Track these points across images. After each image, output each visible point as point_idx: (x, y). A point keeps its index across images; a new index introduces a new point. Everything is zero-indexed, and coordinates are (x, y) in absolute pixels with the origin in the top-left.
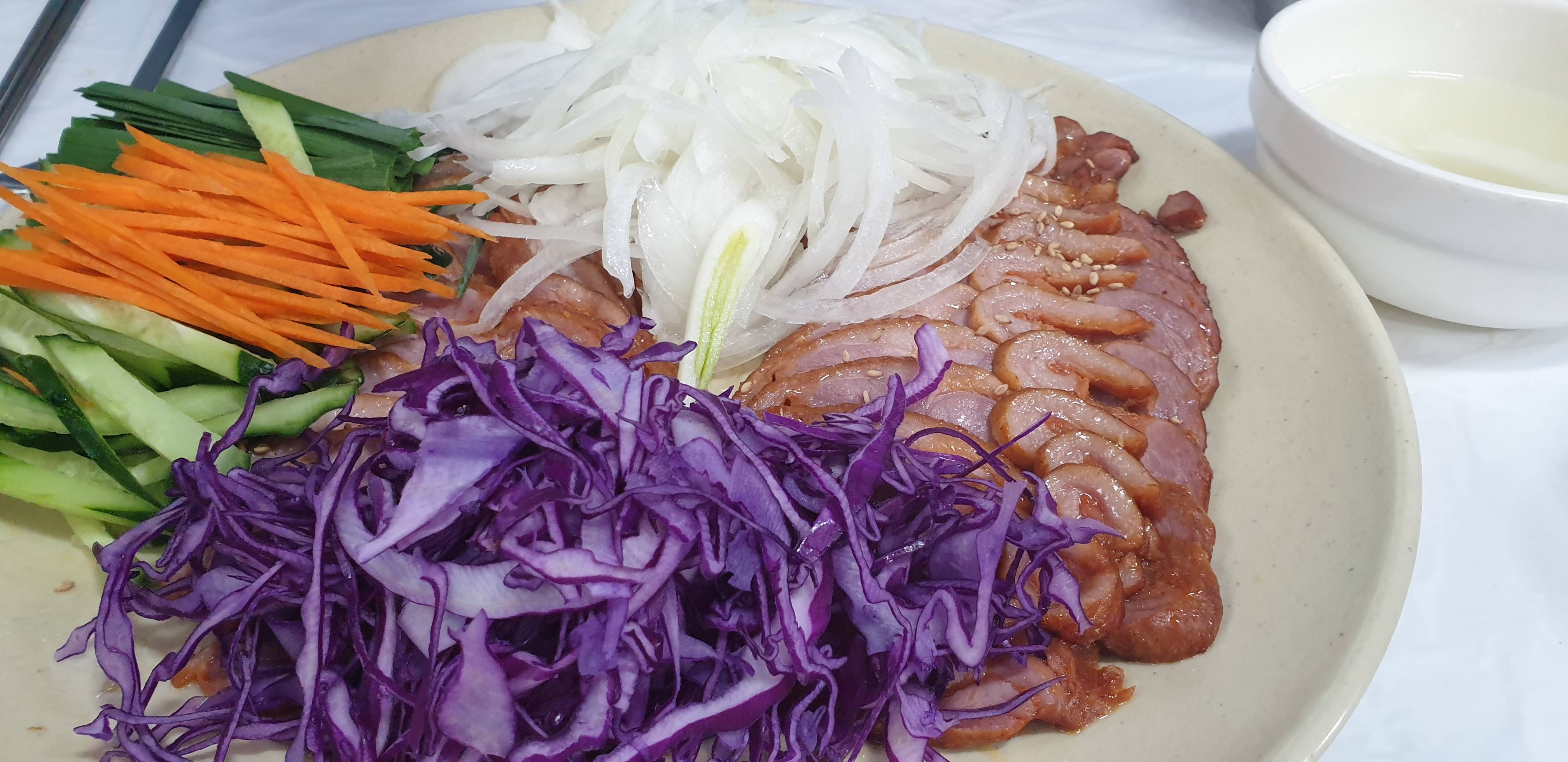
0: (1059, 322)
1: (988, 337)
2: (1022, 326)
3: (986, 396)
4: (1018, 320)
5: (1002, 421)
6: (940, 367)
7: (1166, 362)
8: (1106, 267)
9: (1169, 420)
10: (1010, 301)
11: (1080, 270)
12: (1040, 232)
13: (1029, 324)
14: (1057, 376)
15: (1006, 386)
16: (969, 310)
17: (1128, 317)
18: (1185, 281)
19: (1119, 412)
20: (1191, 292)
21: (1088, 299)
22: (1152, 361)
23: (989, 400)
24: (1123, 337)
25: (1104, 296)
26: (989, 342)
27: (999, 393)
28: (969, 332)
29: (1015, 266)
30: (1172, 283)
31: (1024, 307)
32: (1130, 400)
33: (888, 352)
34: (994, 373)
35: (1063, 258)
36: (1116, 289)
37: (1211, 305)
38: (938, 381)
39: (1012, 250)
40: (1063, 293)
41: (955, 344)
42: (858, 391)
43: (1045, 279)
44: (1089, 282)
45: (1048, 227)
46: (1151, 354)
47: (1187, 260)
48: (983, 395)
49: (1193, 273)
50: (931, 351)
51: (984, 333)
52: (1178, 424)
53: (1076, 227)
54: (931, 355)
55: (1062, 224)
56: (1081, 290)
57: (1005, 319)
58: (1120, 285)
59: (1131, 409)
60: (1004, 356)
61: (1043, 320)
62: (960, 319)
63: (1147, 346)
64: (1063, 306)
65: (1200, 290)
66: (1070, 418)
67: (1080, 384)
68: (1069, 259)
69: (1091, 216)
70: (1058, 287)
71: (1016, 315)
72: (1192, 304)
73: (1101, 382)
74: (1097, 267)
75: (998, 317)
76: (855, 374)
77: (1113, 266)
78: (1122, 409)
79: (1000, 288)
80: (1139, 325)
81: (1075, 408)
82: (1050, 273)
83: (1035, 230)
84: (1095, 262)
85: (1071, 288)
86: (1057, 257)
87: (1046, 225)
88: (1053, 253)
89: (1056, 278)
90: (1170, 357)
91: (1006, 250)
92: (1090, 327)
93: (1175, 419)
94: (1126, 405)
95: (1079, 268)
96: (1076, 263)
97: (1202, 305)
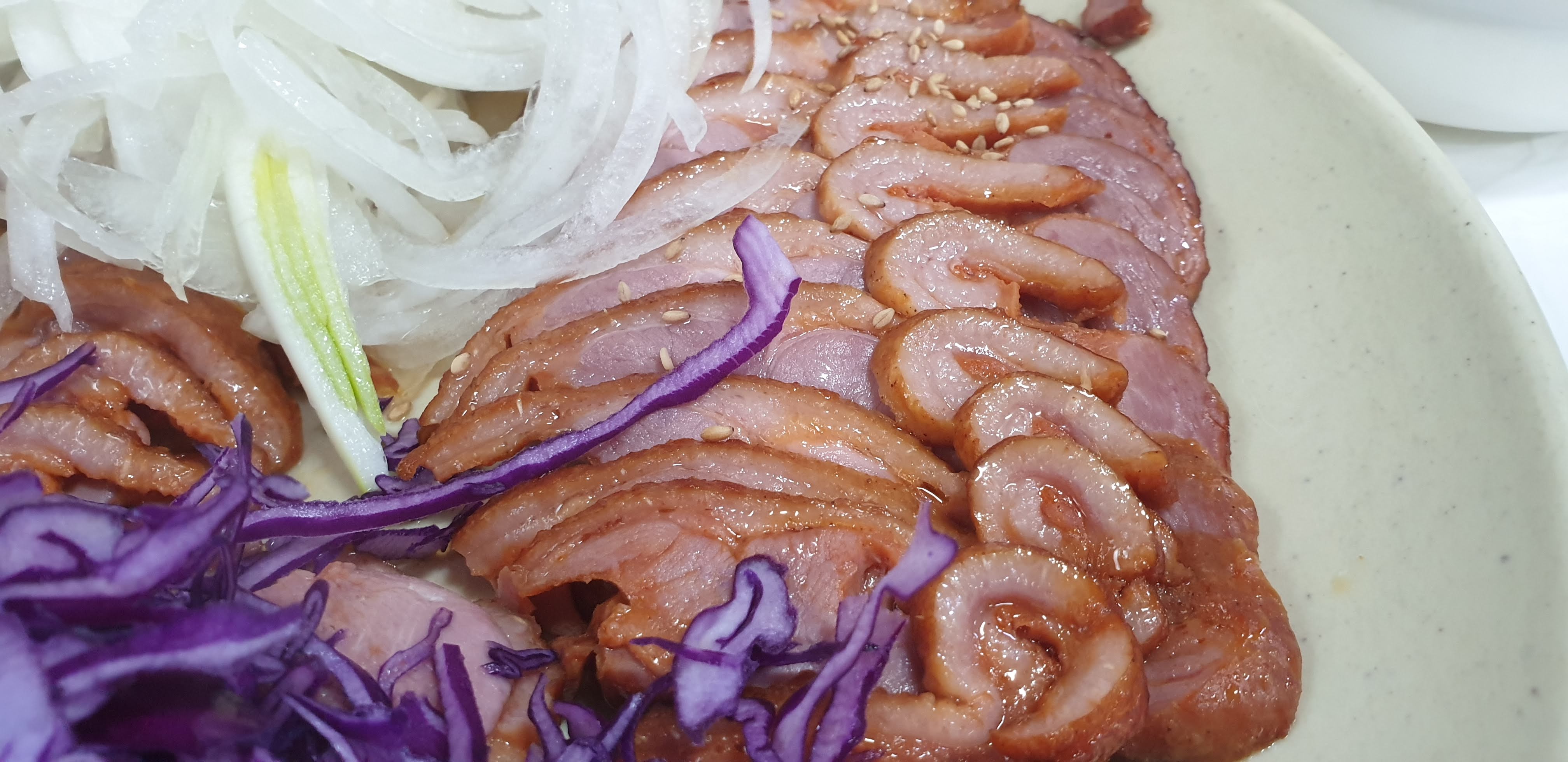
0: (958, 197)
1: (852, 232)
2: (903, 209)
3: (861, 331)
4: (894, 199)
5: (893, 373)
6: (783, 293)
7: (1128, 242)
8: (1019, 103)
9: (1149, 334)
10: (880, 172)
11: (979, 113)
12: (915, 59)
13: (912, 205)
14: (968, 284)
15: (890, 312)
16: (819, 192)
17: (1063, 179)
18: (1136, 115)
19: (1071, 331)
20: (1147, 131)
21: (996, 155)
22: (1109, 242)
23: (866, 336)
24: (1060, 210)
25: (1021, 149)
26: (853, 240)
27: (880, 325)
28: (822, 228)
29: (881, 115)
30: (1119, 122)
31: (902, 177)
32: (1085, 310)
33: (695, 276)
34: (867, 290)
35: (952, 97)
36: (1039, 136)
37: (1177, 148)
38: (781, 317)
39: (874, 91)
40: (958, 150)
41: (803, 249)
42: (651, 349)
43: (929, 131)
44: (996, 130)
45: (926, 51)
46: (1105, 231)
47: (1133, 85)
48: (855, 329)
49: (1145, 103)
50: (766, 267)
51: (844, 227)
52: (1163, 339)
53: (967, 48)
54: (764, 273)
55: (946, 44)
56: (984, 143)
57: (875, 201)
58: (1044, 129)
59: (1088, 324)
60: (881, 262)
61: (933, 195)
62: (804, 208)
63: (1097, 220)
64: (961, 170)
65: (1159, 128)
66: (998, 352)
67: (1005, 293)
68: (961, 98)
69: (988, 32)
70: (950, 142)
71: (890, 192)
72: (1151, 149)
73: (1037, 286)
74: (1006, 104)
75: (864, 198)
76: (643, 322)
77: (1029, 101)
78: (1076, 326)
79: (861, 151)
80: (1083, 188)
81: (1005, 335)
82: (935, 121)
83: (906, 57)
84: (1001, 98)
85: (969, 140)
86: (942, 96)
87: (923, 48)
88: (936, 90)
89: (945, 128)
90: (1133, 233)
91: (865, 90)
92: (1006, 200)
93: (1158, 331)
94: (1081, 317)
95: (978, 110)
96: (973, 102)
97: (1166, 150)
